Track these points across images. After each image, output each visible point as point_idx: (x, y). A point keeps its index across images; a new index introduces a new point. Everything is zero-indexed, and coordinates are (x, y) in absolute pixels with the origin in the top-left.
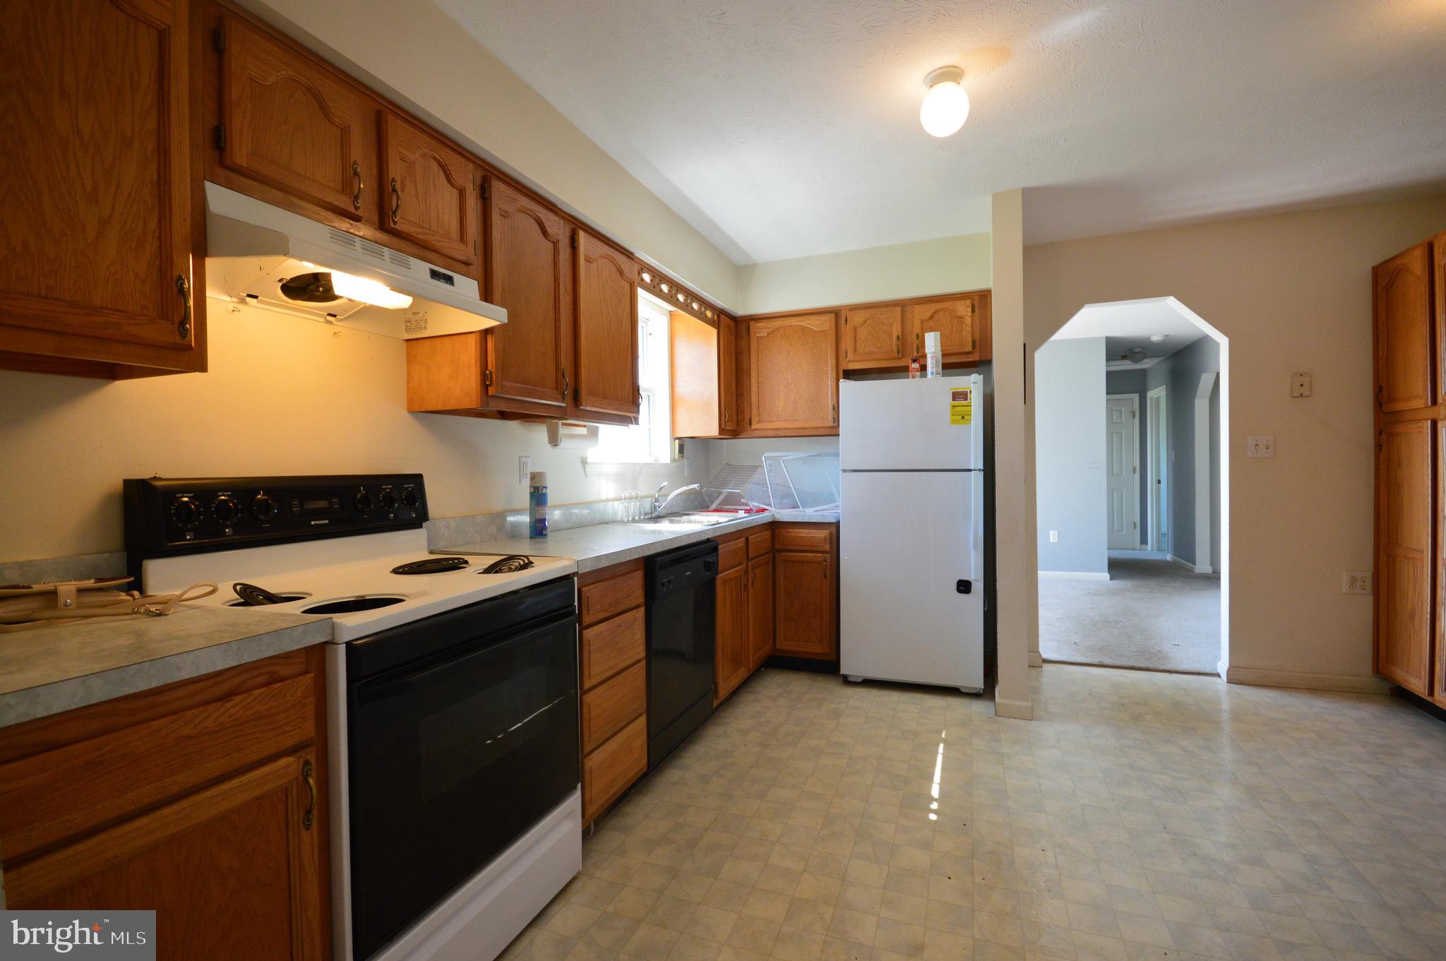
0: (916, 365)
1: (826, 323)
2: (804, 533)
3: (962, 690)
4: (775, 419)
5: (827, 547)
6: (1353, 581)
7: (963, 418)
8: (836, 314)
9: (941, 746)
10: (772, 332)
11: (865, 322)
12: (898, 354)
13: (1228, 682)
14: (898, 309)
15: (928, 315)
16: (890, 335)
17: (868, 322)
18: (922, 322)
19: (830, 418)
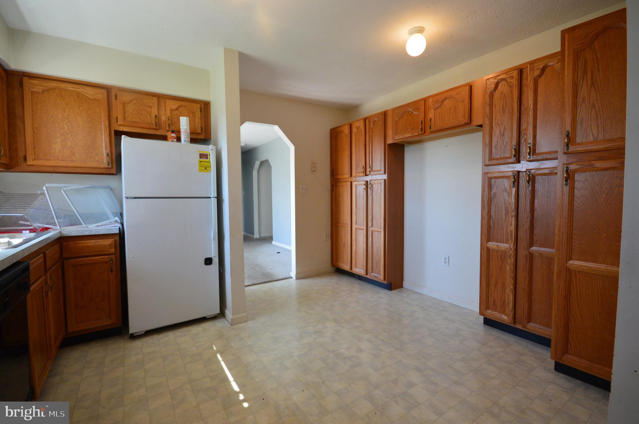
0: (174, 135)
1: (101, 95)
2: (92, 243)
3: (207, 317)
4: (53, 158)
5: (113, 250)
6: (326, 235)
7: (206, 168)
8: (107, 89)
9: (218, 356)
10: (48, 90)
11: (131, 101)
12: (156, 126)
13: (296, 279)
14: (156, 99)
15: (174, 107)
16: (150, 114)
17: (134, 102)
18: (171, 110)
19: (105, 161)
